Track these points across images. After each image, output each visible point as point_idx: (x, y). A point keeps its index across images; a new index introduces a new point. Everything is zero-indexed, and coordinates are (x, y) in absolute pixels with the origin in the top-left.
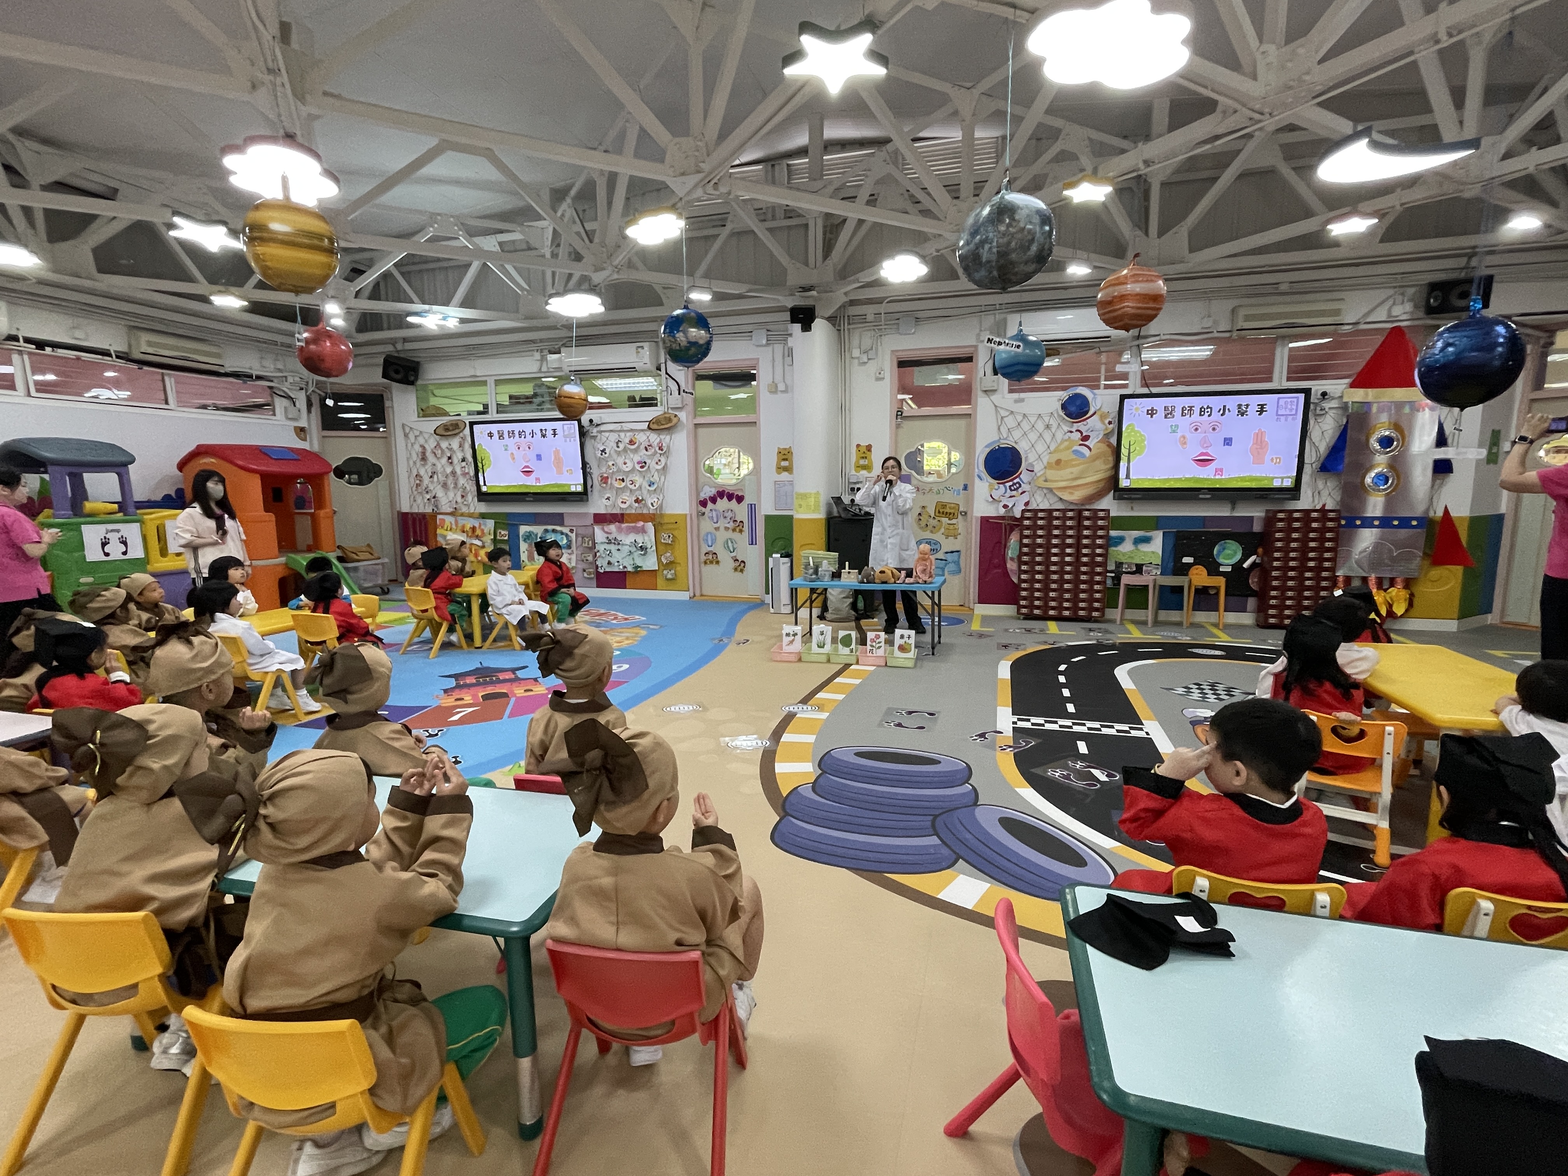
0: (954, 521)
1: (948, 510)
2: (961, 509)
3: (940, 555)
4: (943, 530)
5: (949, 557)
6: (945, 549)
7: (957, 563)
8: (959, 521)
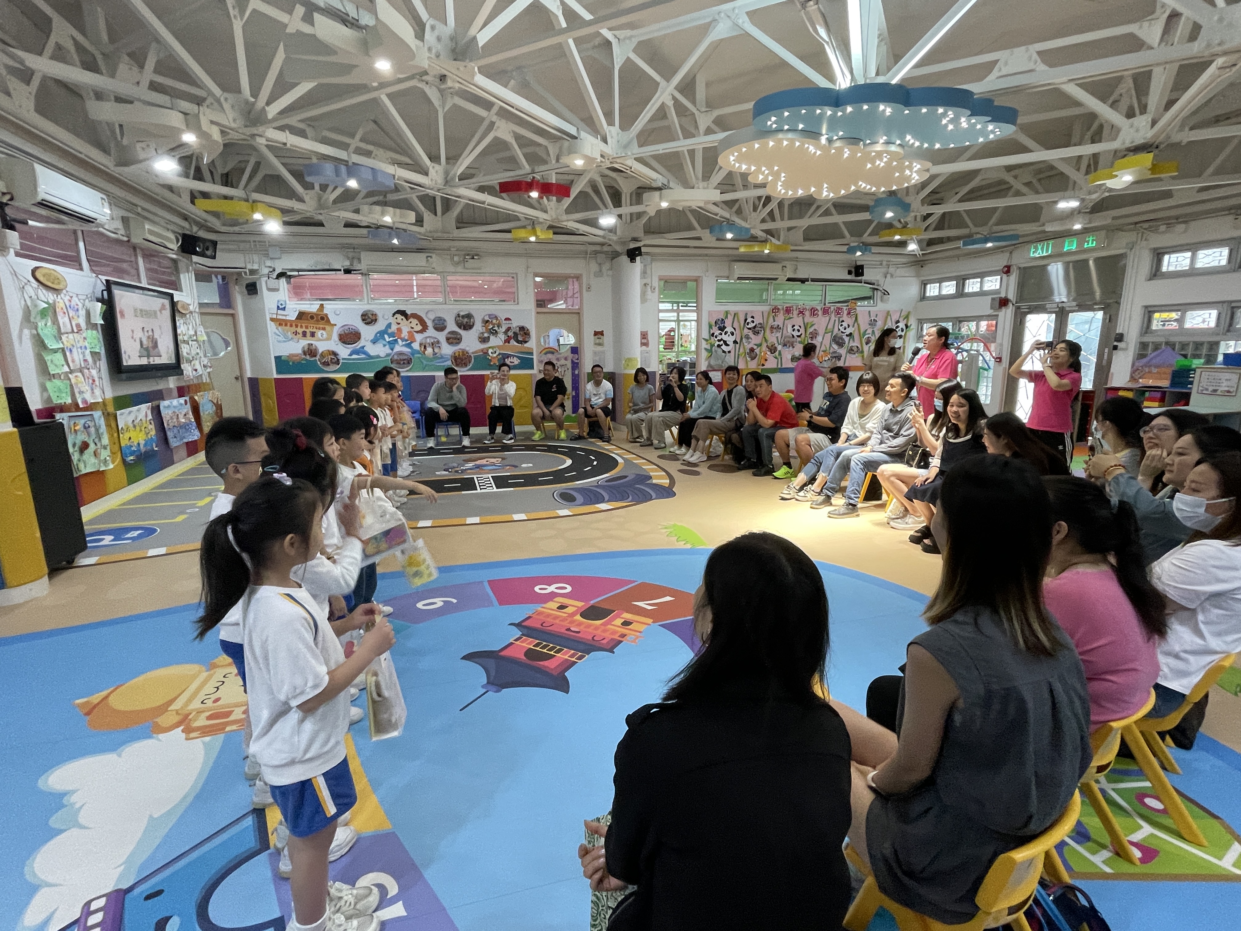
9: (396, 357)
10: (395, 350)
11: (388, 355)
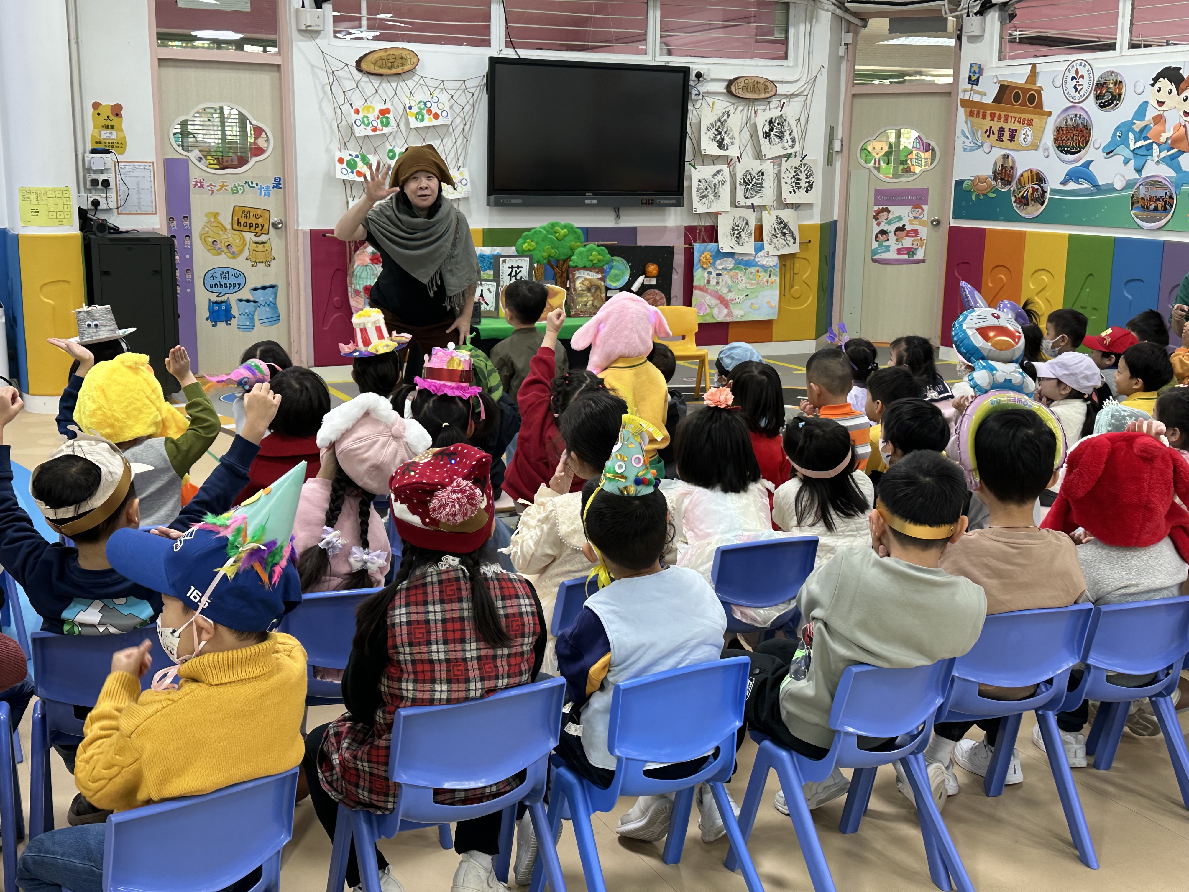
0: (263, 238)
1: (253, 221)
2: (274, 219)
3: (245, 293)
4: (246, 253)
5: (260, 296)
6: (251, 284)
7: (273, 306)
8: (273, 237)
9: (1143, 192)
10: (1145, 174)
11: (1129, 185)
